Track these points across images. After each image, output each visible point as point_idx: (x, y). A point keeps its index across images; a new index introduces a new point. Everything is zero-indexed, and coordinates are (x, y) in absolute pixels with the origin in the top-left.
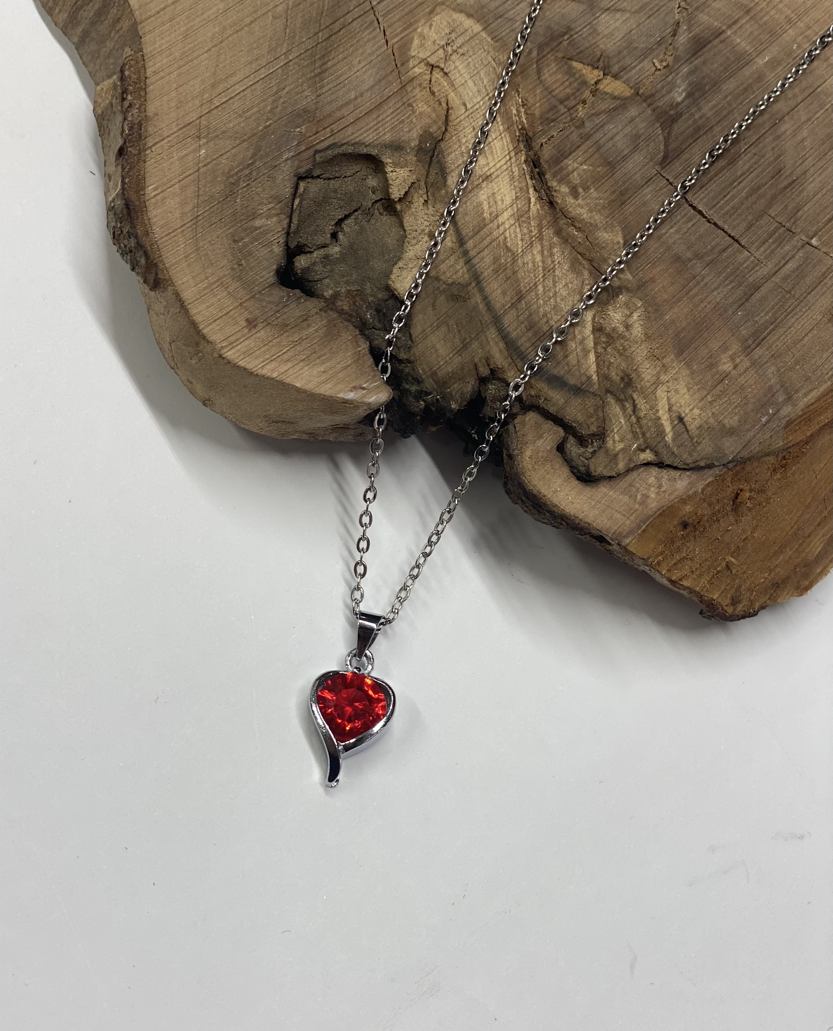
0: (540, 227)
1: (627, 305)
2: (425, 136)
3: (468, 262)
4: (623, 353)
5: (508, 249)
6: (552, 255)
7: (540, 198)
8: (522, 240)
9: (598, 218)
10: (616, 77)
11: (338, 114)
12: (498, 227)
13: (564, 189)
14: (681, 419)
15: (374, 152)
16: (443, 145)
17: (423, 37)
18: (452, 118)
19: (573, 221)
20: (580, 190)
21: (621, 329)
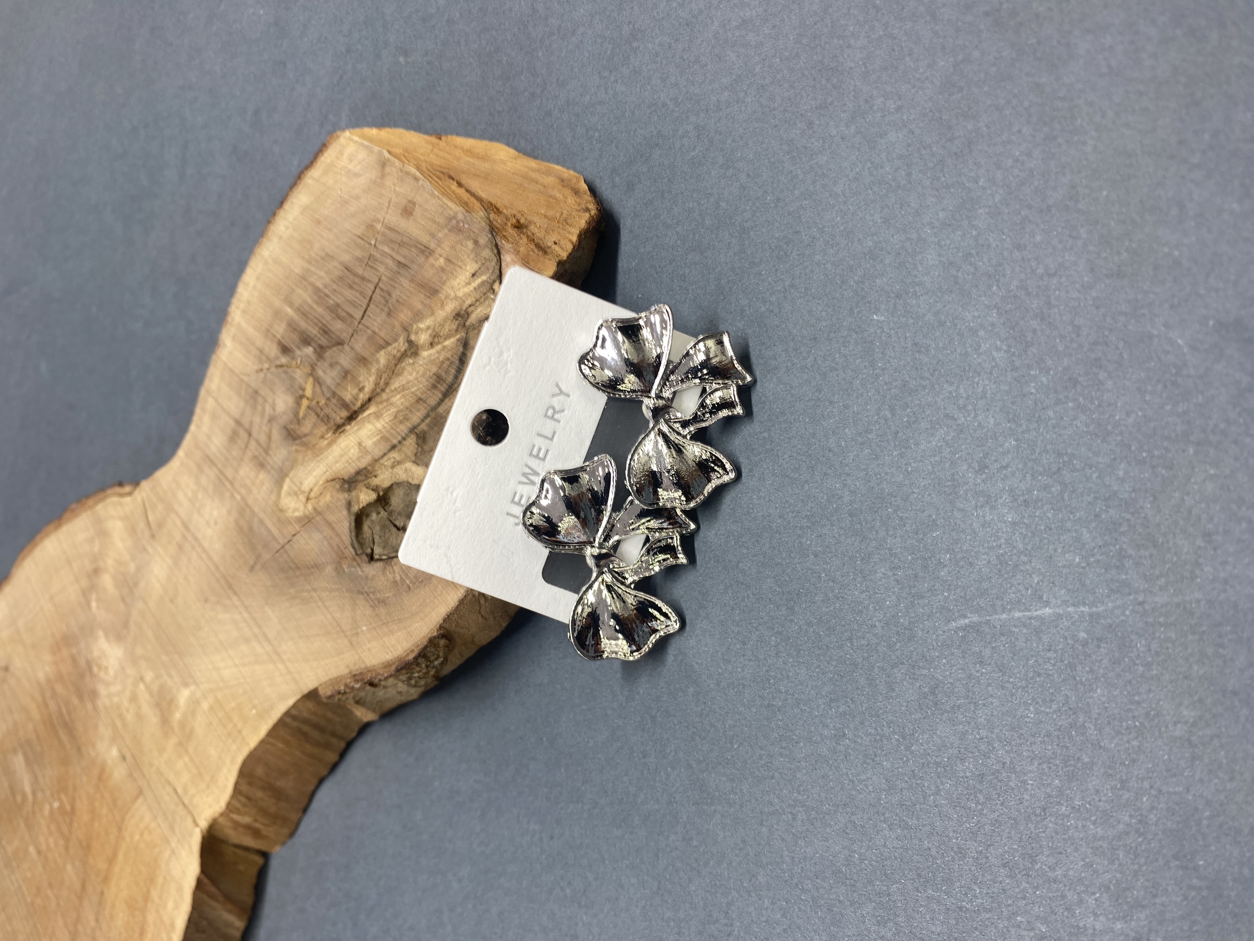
0: (381, 403)
1: (417, 333)
2: (342, 489)
3: (404, 439)
4: (442, 325)
5: (395, 417)
6: (396, 389)
7: (367, 408)
8: (390, 410)
9: (373, 370)
10: (304, 390)
11: (336, 548)
12: (384, 428)
13: (361, 396)
14: (473, 275)
15: (353, 518)
16: (346, 478)
17: (294, 511)
18: (331, 478)
19: (377, 384)
20: (361, 385)
21: (430, 332)
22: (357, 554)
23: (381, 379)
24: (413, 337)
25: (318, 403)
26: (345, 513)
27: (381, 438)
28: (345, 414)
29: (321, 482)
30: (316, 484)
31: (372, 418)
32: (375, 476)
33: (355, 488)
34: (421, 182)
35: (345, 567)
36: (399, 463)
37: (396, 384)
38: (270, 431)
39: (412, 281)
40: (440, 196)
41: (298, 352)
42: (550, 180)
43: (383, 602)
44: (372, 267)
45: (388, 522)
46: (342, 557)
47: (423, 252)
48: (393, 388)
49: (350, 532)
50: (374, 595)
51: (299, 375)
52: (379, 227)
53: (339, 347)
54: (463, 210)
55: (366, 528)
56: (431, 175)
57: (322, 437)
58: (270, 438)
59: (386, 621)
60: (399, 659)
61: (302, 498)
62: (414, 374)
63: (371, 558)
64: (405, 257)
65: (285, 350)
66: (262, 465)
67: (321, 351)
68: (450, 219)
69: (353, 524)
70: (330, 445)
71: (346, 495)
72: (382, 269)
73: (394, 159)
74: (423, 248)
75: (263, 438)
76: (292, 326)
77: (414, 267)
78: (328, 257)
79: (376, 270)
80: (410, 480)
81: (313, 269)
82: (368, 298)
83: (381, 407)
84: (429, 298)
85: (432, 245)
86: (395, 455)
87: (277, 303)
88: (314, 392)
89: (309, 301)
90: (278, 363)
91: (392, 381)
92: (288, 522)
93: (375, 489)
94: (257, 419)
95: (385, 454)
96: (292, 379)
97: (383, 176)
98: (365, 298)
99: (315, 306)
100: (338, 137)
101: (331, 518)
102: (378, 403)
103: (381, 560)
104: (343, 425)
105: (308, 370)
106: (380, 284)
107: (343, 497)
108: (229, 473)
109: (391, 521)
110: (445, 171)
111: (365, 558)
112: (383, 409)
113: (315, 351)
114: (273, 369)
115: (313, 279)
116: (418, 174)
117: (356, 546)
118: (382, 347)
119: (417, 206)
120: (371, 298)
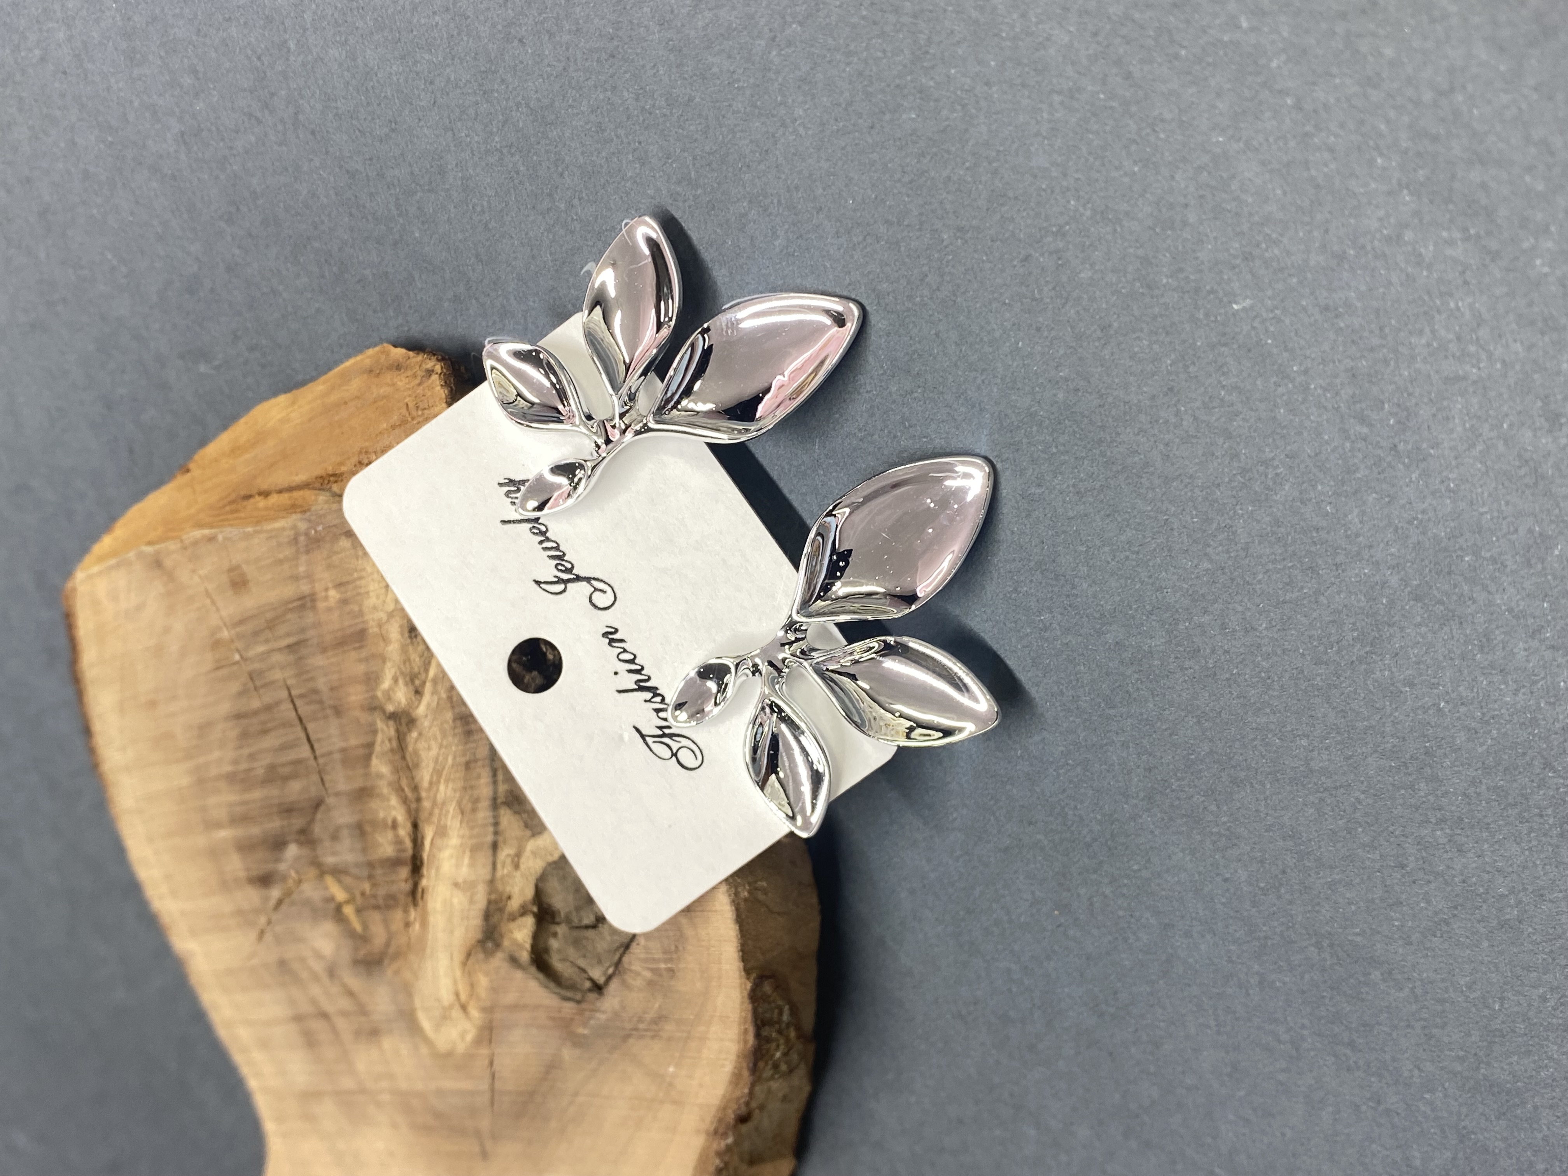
0: (431, 814)
1: (389, 699)
2: (489, 954)
3: (496, 824)
4: (407, 661)
5: (462, 813)
6: (431, 783)
7: (423, 838)
8: (448, 811)
9: (385, 790)
10: (332, 899)
11: (548, 1023)
12: (463, 836)
13: (402, 832)
15: (533, 969)
16: (480, 937)
17: (462, 1038)
18: (464, 955)
19: (405, 801)
20: (390, 822)
22: (578, 1002)
23: (403, 790)
24: (390, 708)
25: (363, 894)
26: (519, 975)
27: (471, 851)
28: (404, 872)
29: (458, 973)
30: (455, 982)
31: (438, 842)
32: (509, 898)
33: (502, 936)
34: (220, 537)
35: (582, 1031)
36: (518, 855)
37: (425, 776)
38: (345, 986)
39: (324, 650)
40: (258, 528)
41: (282, 867)
42: (356, 384)
43: (660, 1019)
44: (265, 686)
45: (575, 933)
46: (565, 1026)
47: (303, 607)
48: (425, 784)
49: (546, 987)
50: (643, 1022)
51: (309, 890)
52: (225, 634)
53: (322, 808)
54: (299, 516)
55: (557, 964)
56: (222, 517)
57: (407, 925)
58: (350, 994)
59: (685, 1035)
60: (741, 1056)
61: (456, 1013)
62: (433, 743)
63: (598, 988)
64: (288, 635)
65: (265, 880)
66: (374, 1033)
67: (305, 837)
68: (295, 540)
69: (541, 976)
70: (424, 923)
71: (499, 955)
72: (277, 675)
73: (162, 545)
74: (299, 603)
75: (345, 1003)
76: (245, 847)
77: (311, 633)
78: (203, 729)
79: (272, 683)
80: (550, 859)
81: (202, 760)
82: (297, 722)
83: (435, 819)
84: (361, 647)
85: (305, 588)
86: (505, 853)
87: (201, 841)
88: (347, 889)
89: (233, 798)
90: (272, 902)
91: (417, 779)
92: (469, 1056)
93: (523, 911)
94: (316, 990)
95: (494, 864)
96: (307, 902)
97: (170, 576)
98: (292, 726)
99: (248, 796)
100: (74, 590)
101: (510, 998)
102: (428, 820)
103: (609, 978)
104: (416, 885)
105: (312, 872)
106: (293, 693)
107: (498, 960)
108: (347, 1083)
109: (577, 927)
110: (233, 496)
111: (592, 996)
112: (439, 820)
113: (300, 843)
114: (275, 917)
115: (214, 771)
116: (207, 532)
117: (569, 994)
118: (368, 758)
119: (244, 566)
120: (300, 719)
